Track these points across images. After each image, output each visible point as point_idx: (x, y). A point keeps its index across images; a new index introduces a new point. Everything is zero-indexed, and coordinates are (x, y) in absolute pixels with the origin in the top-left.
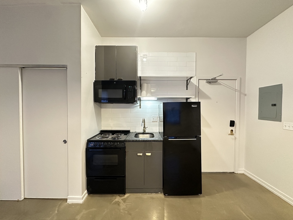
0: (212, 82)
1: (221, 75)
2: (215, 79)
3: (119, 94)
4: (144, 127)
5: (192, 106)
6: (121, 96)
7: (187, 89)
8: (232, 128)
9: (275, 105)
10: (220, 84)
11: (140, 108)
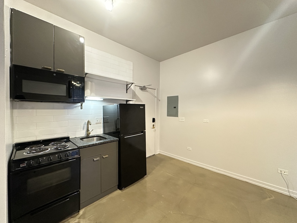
0: (143, 89)
1: (150, 85)
2: (144, 87)
4: (88, 130)
5: (141, 107)
7: (127, 93)
9: (175, 107)
10: (148, 92)
11: (81, 108)
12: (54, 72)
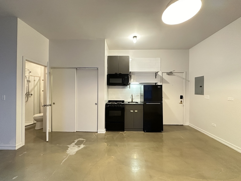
0: (170, 74)
1: (174, 71)
2: (171, 72)
3: (120, 81)
4: (132, 99)
5: (158, 87)
6: (121, 82)
7: (156, 78)
8: (181, 100)
9: (201, 86)
10: (174, 75)
11: (130, 88)
12: (118, 74)
